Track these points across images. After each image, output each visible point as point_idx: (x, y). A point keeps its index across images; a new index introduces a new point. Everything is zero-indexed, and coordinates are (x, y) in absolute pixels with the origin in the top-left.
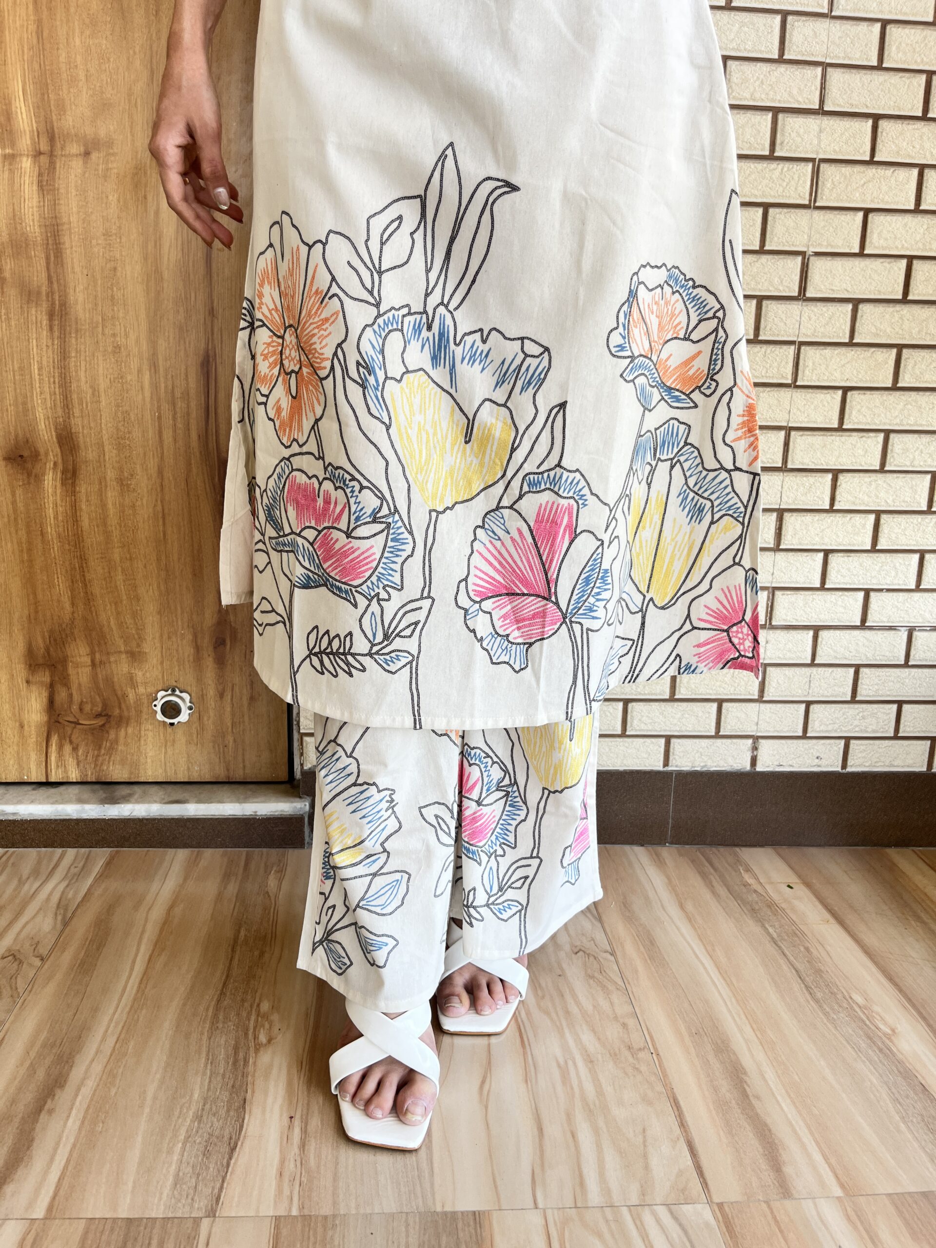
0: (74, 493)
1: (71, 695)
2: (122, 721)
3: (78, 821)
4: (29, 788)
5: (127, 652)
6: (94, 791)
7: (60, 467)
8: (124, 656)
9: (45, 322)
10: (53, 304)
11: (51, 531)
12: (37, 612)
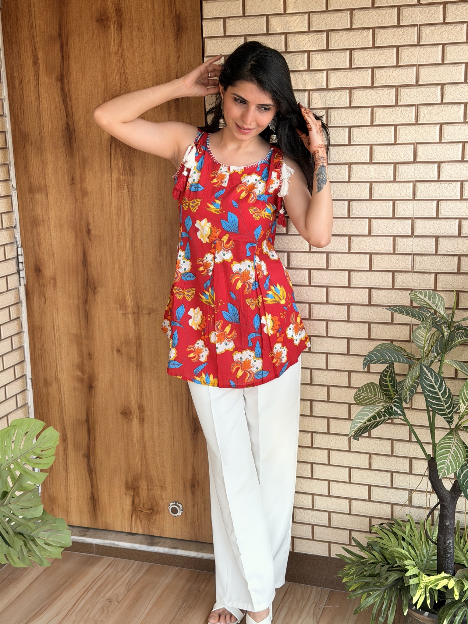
0: (143, 426)
1: (140, 501)
2: (157, 512)
3: (140, 551)
4: (124, 534)
5: (160, 486)
6: (147, 539)
7: (139, 417)
8: (159, 488)
9: (135, 368)
10: (138, 362)
11: (135, 439)
12: (129, 468)
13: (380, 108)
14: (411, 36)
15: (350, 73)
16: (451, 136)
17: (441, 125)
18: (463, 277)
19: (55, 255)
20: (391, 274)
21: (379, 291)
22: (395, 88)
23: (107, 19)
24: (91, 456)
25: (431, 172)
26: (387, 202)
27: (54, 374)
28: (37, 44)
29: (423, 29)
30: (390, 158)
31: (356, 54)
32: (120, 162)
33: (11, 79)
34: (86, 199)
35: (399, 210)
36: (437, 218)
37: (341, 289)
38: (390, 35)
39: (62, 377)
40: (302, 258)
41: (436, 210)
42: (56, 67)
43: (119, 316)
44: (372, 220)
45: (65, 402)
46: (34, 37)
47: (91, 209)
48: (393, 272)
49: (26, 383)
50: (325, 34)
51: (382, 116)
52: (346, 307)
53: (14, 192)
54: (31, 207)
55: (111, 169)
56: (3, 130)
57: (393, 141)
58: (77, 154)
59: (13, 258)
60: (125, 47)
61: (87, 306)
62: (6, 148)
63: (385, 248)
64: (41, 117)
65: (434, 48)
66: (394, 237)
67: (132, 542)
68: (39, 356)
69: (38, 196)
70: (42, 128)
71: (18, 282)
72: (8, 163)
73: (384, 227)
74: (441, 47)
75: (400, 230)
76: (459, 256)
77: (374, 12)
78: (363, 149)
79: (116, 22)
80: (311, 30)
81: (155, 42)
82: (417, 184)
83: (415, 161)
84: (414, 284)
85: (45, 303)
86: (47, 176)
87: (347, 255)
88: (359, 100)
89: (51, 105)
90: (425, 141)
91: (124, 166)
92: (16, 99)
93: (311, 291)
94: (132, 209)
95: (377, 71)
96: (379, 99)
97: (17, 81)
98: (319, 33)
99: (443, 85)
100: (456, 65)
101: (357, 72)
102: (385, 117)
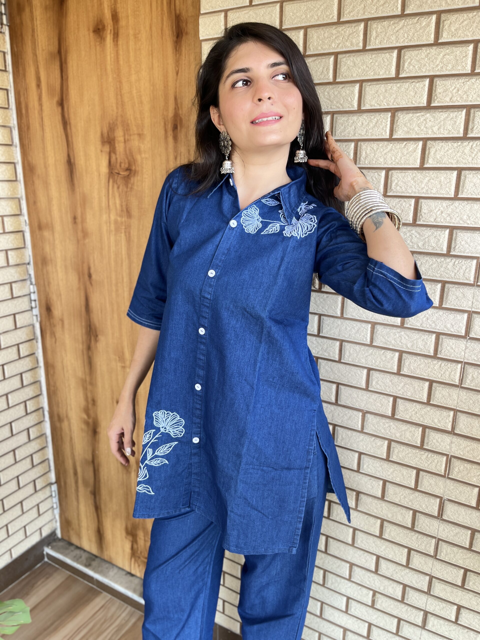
1: (138, 548)
12: (128, 516)
13: (437, 142)
19: (62, 296)
20: (427, 383)
21: (408, 403)
23: (104, 28)
24: (97, 494)
27: (65, 412)
28: (39, 64)
31: (408, 55)
32: (118, 202)
34: (87, 241)
35: (449, 297)
39: (72, 417)
42: (57, 89)
43: (118, 368)
45: (74, 439)
46: (37, 56)
47: (91, 252)
48: (431, 382)
49: (43, 415)
50: (362, 25)
51: (439, 154)
52: (361, 413)
53: (26, 228)
54: (41, 244)
55: (109, 209)
56: (12, 161)
57: (453, 193)
58: (78, 190)
59: (24, 296)
60: (121, 62)
61: (90, 352)
62: (16, 181)
64: (46, 147)
66: (438, 335)
68: (53, 392)
69: (46, 234)
70: (47, 160)
71: (32, 319)
72: (19, 196)
73: (424, 319)
75: (449, 326)
78: (404, 204)
79: (112, 30)
80: (341, 20)
84: (460, 402)
85: (55, 342)
86: (53, 213)
88: (405, 129)
89: (53, 134)
91: (122, 206)
92: (24, 127)
96: (437, 127)
97: (23, 107)
98: (354, 25)
102: (444, 155)
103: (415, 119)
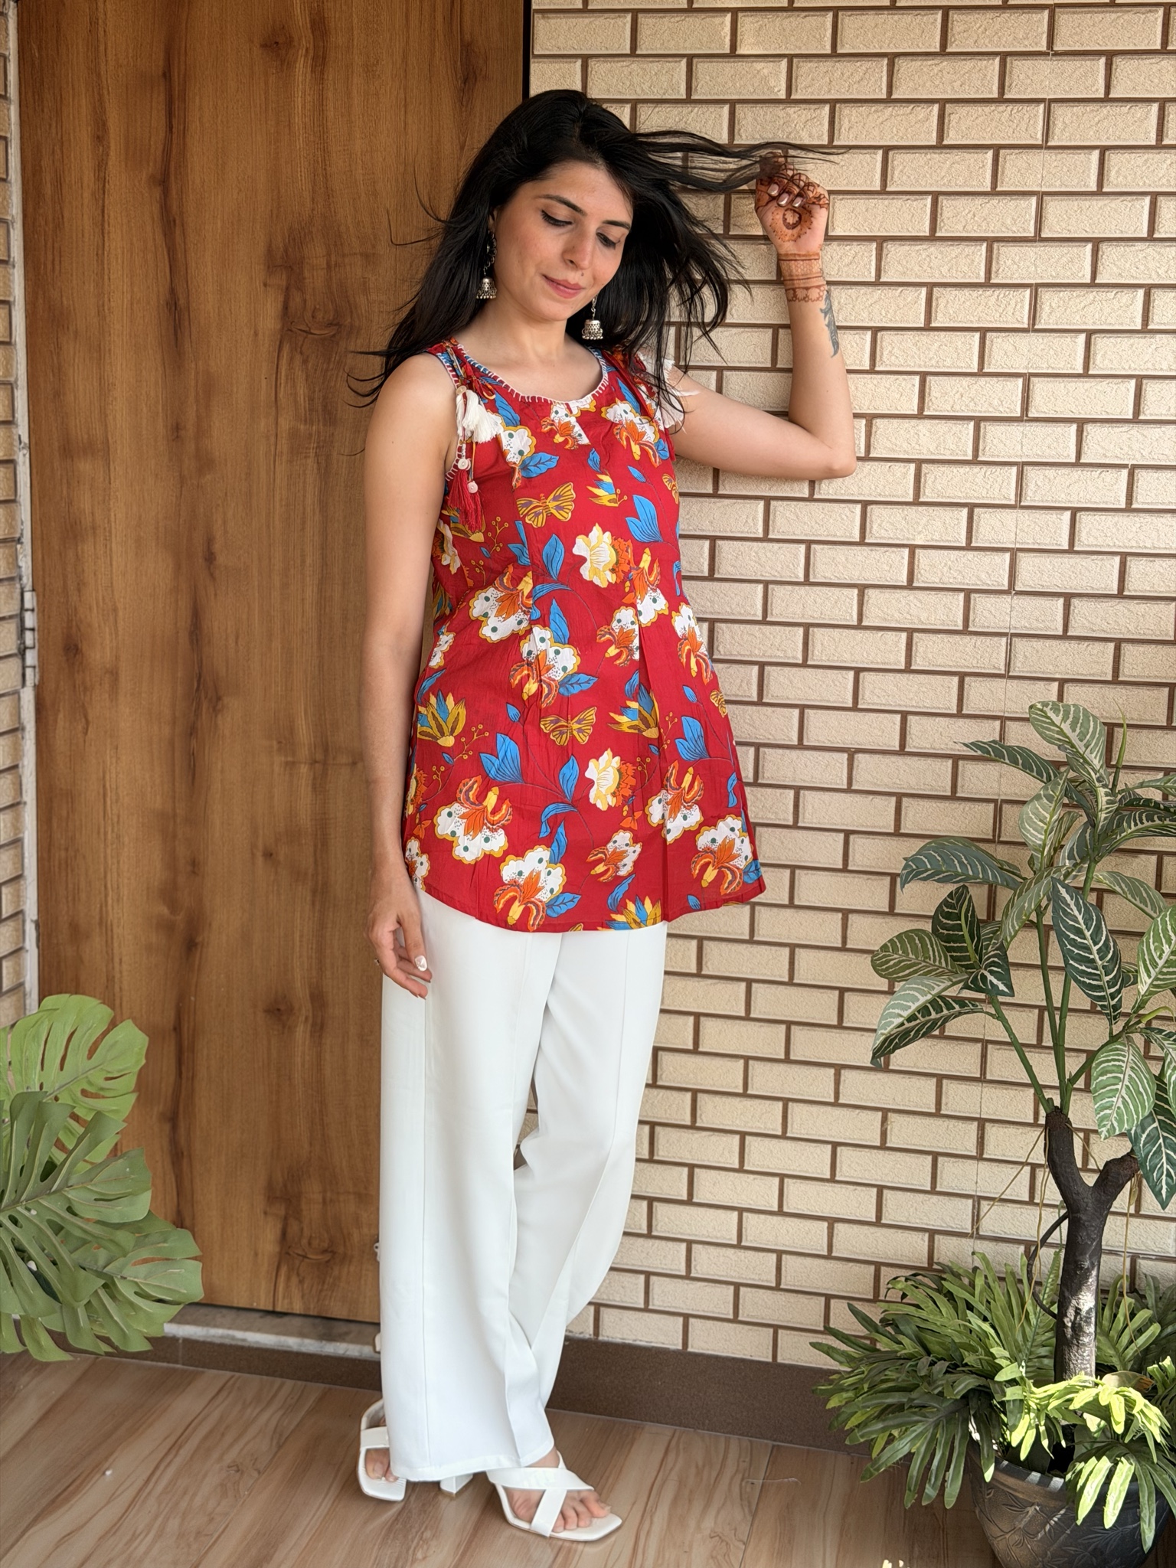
0: (320, 1044)
1: (301, 1230)
2: (345, 1259)
3: (298, 1354)
4: (257, 1315)
5: (355, 1194)
6: (314, 1326)
7: (310, 1021)
8: (352, 1197)
9: (309, 898)
10: (317, 883)
11: (297, 1076)
12: (279, 1149)
13: (948, 289)
14: (1027, 125)
15: (880, 204)
16: (1111, 361)
17: (1090, 334)
18: (1124, 691)
19: (121, 613)
20: (956, 679)
21: (925, 720)
22: (985, 245)
23: (290, 42)
24: (181, 1116)
25: (1061, 442)
26: (956, 511)
27: (98, 910)
28: (106, 93)
29: (1058, 111)
30: (967, 406)
31: (898, 159)
32: (302, 390)
33: (34, 175)
34: (208, 477)
35: (981, 529)
36: (1071, 550)
37: (836, 712)
38: (981, 119)
39: (119, 919)
40: (745, 637)
41: (1068, 533)
42: (152, 151)
43: (276, 769)
44: (917, 551)
45: (121, 982)
46: (99, 75)
47: (220, 502)
48: (962, 676)
49: (24, 932)
50: (827, 108)
51: (952, 308)
52: (846, 756)
53: (21, 454)
54: (65, 492)
55: (277, 408)
56: (7, 299)
57: (976, 366)
58: (193, 366)
59: (11, 617)
60: (331, 114)
61: (194, 742)
62: (9, 343)
63: (944, 617)
64: (106, 271)
65: (1080, 157)
66: (968, 593)
67: (278, 1334)
68: (60, 864)
69: (85, 467)
70: (106, 300)
71: (19, 677)
72: (12, 379)
73: (945, 569)
74: (1096, 154)
75: (983, 576)
76: (1119, 643)
77: (945, 64)
78: (903, 384)
79: (311, 52)
80: (793, 97)
81: (405, 106)
82: (1027, 468)
83: (1024, 417)
84: (1009, 703)
85: (86, 733)
86: (110, 417)
87: (853, 631)
88: (900, 268)
89: (132, 244)
90: (1050, 371)
91: (311, 400)
92: (43, 223)
93: (762, 717)
94: (323, 506)
95: (945, 202)
96: (946, 268)
97: (48, 179)
98: (813, 106)
99: (1097, 243)
100: (1129, 198)
101: (898, 203)
102: (959, 309)
103: (913, 254)
